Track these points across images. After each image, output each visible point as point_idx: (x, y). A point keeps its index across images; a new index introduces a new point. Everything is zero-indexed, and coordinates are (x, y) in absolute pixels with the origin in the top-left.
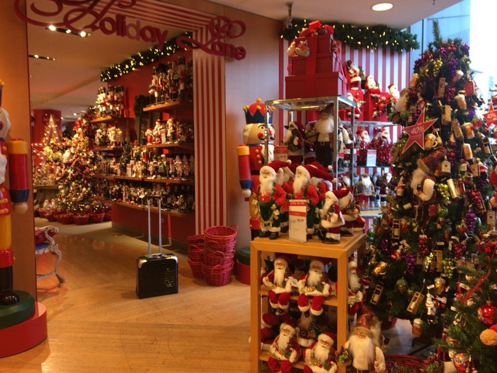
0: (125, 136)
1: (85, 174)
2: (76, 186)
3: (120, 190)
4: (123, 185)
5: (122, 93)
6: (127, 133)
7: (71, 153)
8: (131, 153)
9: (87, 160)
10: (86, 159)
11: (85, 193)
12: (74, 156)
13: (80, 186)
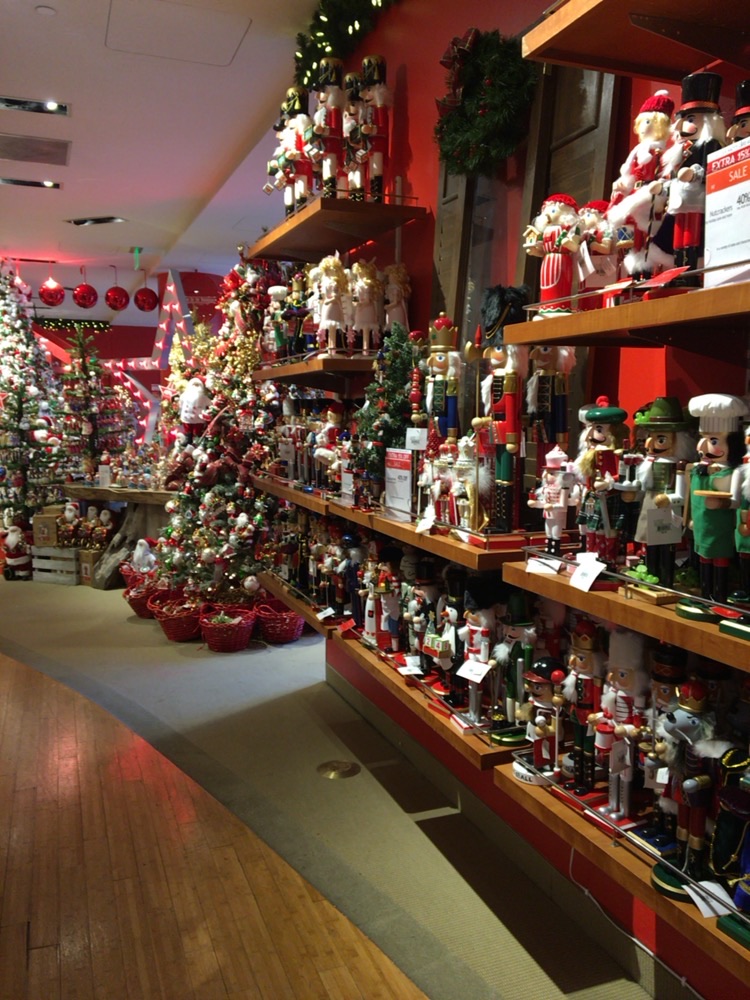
0: (387, 302)
1: (247, 466)
2: (217, 506)
3: (353, 574)
4: (364, 556)
5: (377, 96)
6: (394, 290)
7: (206, 390)
8: (411, 387)
9: (256, 416)
10: (251, 410)
11: (245, 533)
12: (215, 400)
13: (230, 508)
